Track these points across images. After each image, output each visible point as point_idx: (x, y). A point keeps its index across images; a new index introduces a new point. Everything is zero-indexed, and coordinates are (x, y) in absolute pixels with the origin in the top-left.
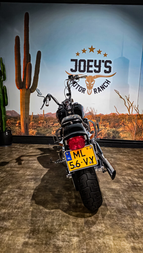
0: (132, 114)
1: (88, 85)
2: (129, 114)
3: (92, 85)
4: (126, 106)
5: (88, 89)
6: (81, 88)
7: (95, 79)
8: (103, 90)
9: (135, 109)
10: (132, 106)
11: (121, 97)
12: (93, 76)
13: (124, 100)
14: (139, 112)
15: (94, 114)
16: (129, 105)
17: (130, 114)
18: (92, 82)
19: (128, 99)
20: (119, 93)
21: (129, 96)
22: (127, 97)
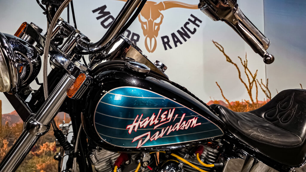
0: (257, 101)
1: (145, 26)
2: (251, 102)
3: (156, 27)
4: (243, 82)
5: (145, 35)
7: (162, 12)
8: (185, 40)
9: (262, 88)
11: (229, 60)
12: (158, 3)
13: (236, 66)
14: (270, 95)
16: (249, 80)
17: (252, 100)
18: (156, 19)
19: (244, 64)
20: (223, 49)
21: (246, 57)
22: (241, 60)
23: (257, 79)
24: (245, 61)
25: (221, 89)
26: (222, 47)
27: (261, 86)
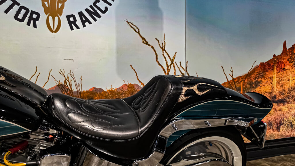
1: (46, 3)
3: (60, 5)
4: (160, 65)
5: (46, 14)
6: (23, 11)
8: (95, 20)
9: (180, 71)
10: (172, 66)
11: (146, 42)
13: (153, 48)
15: (74, 90)
16: (167, 62)
19: (162, 47)
20: (139, 30)
21: (164, 39)
22: (159, 43)
23: (175, 62)
24: (163, 43)
25: (136, 72)
26: (137, 28)
27: (179, 69)
